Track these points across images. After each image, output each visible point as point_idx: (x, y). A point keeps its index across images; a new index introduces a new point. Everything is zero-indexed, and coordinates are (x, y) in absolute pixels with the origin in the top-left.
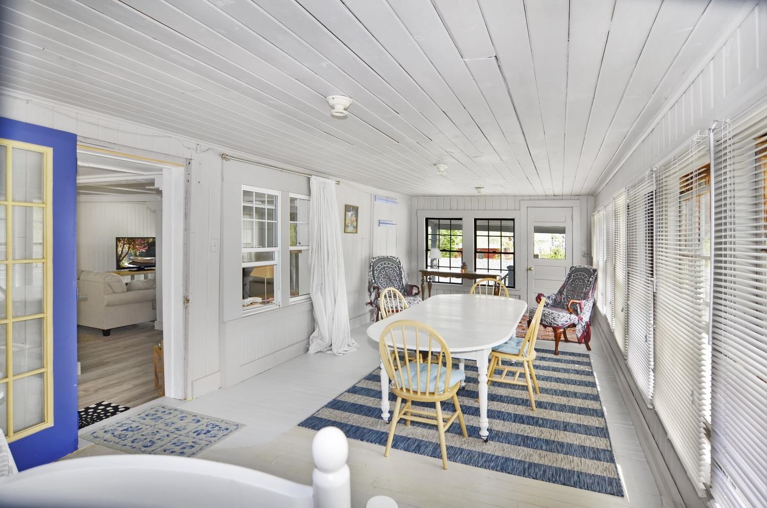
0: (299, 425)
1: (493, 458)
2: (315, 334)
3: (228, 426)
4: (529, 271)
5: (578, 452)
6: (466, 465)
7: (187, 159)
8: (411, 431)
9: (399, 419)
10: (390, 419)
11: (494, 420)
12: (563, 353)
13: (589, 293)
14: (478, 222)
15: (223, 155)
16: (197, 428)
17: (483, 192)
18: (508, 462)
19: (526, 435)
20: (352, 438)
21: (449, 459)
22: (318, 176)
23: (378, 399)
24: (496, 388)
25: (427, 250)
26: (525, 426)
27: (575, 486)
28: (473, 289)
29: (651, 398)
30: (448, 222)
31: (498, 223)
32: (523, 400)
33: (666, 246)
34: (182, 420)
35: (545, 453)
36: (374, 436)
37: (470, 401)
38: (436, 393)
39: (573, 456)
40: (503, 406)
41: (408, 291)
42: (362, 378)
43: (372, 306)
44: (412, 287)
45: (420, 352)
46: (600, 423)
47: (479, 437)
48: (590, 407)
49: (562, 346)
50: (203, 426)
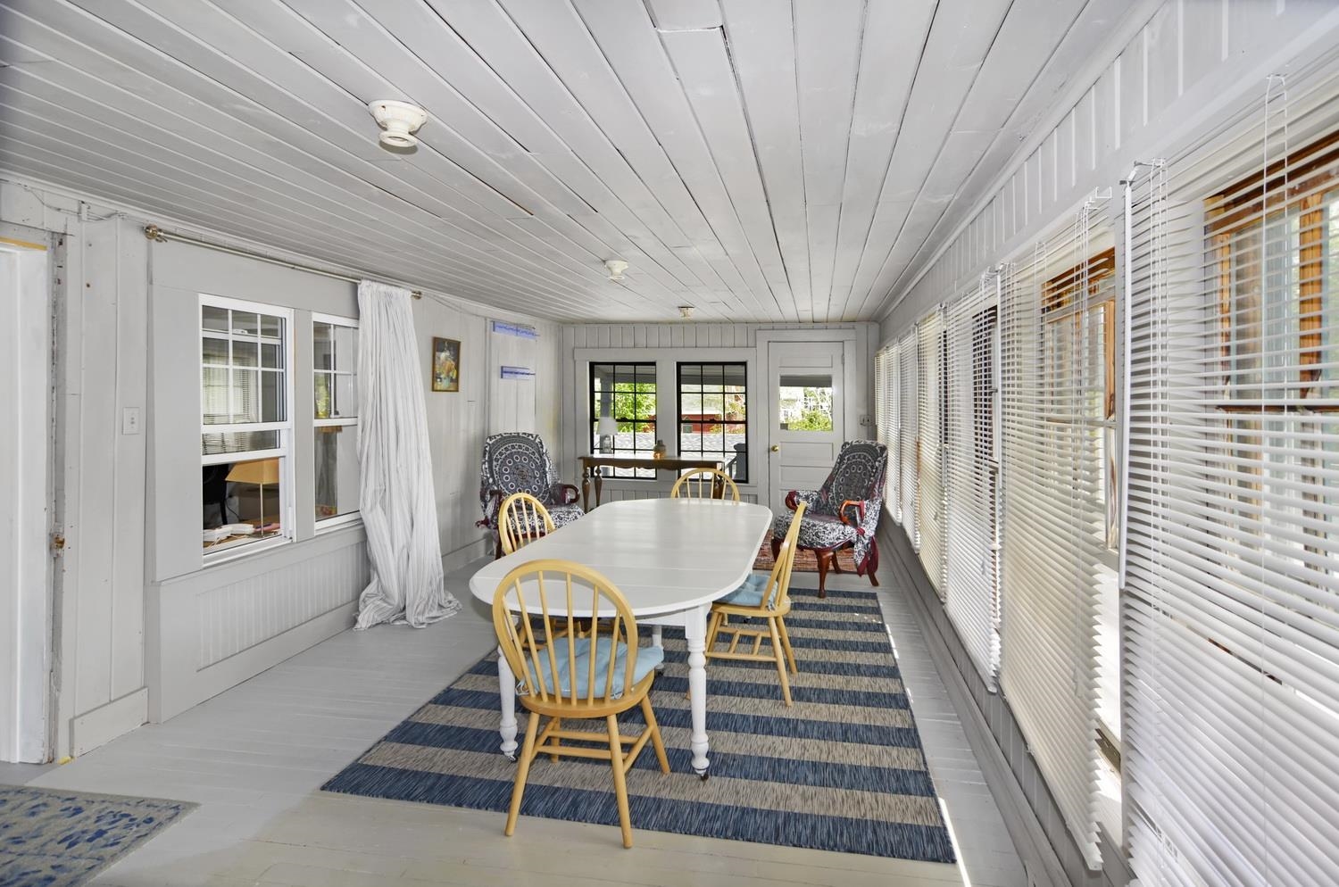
0: (323, 788)
1: (719, 813)
2: (371, 588)
3: (152, 813)
4: (772, 453)
5: (871, 781)
6: (669, 834)
7: (53, 233)
8: (559, 773)
9: (534, 755)
10: (518, 753)
11: (718, 733)
12: (834, 594)
13: (874, 487)
14: (684, 370)
15: (148, 228)
16: (69, 830)
17: (693, 314)
18: (747, 818)
19: (776, 756)
20: (437, 803)
21: (635, 824)
22: (375, 281)
23: (497, 712)
24: (720, 668)
25: (593, 419)
26: (775, 738)
27: (869, 852)
28: (676, 488)
29: (994, 675)
30: (630, 369)
31: (718, 370)
32: (768, 687)
33: (1019, 404)
34: (33, 814)
35: (812, 789)
36: (483, 794)
37: (674, 698)
38: (608, 699)
39: (862, 790)
40: (734, 703)
41: (556, 497)
42: (467, 669)
43: (489, 528)
44: (565, 488)
45: (576, 620)
46: (904, 721)
47: (692, 771)
48: (885, 691)
49: (832, 582)
50: (89, 822)
